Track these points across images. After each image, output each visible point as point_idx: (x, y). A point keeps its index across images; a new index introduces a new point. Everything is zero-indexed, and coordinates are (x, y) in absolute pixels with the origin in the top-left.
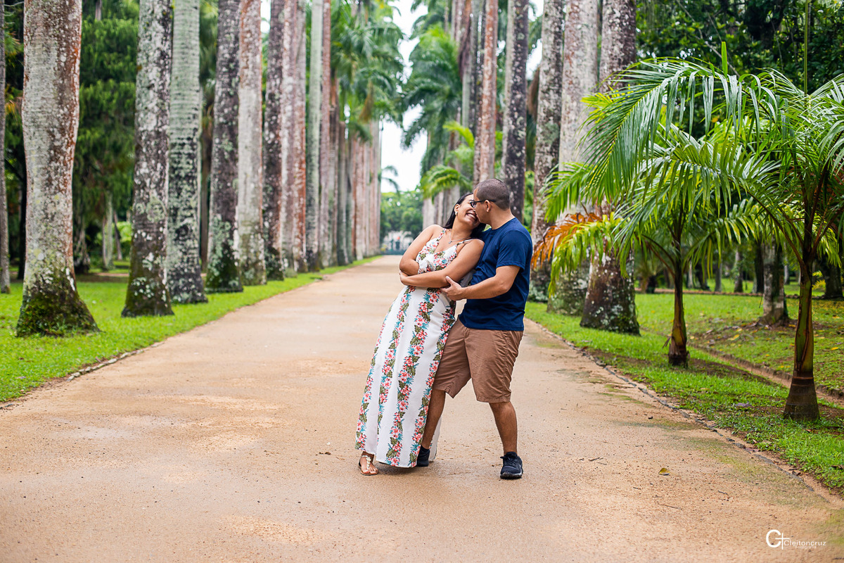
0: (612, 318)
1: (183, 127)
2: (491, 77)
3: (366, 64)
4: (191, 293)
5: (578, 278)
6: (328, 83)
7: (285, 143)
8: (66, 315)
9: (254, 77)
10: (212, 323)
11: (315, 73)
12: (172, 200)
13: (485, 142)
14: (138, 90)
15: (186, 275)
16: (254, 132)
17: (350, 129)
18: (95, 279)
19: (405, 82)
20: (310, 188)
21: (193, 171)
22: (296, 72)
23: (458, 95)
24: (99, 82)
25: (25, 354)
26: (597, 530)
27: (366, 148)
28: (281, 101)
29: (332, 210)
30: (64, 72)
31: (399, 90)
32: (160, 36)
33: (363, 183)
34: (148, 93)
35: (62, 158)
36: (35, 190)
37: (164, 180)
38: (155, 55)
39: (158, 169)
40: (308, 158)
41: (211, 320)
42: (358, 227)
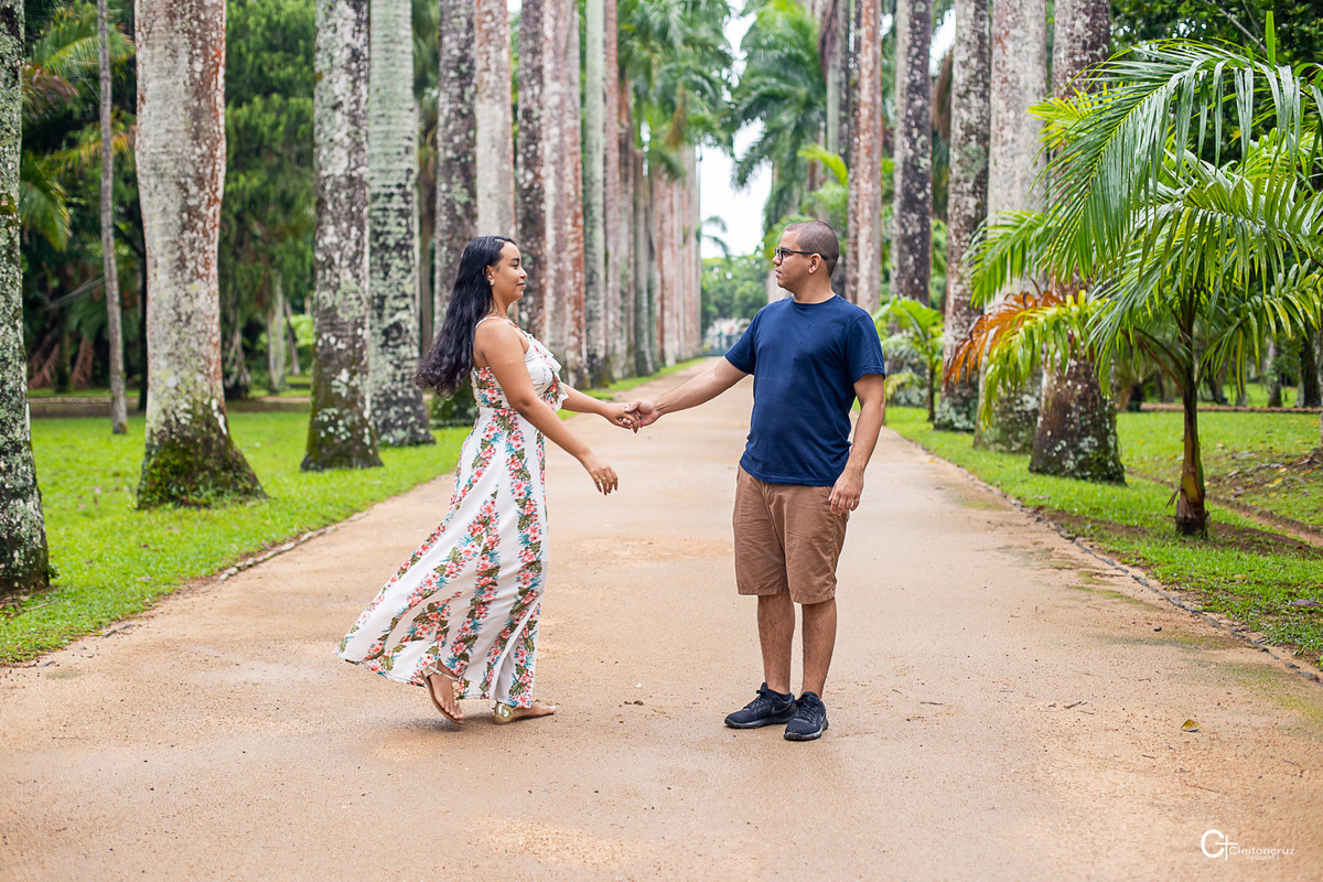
0: (1081, 457)
1: (391, 167)
2: (872, 73)
3: (674, 59)
4: (408, 429)
5: (1023, 393)
6: (614, 90)
7: (550, 186)
8: (213, 473)
9: (500, 85)
10: (443, 477)
11: (594, 74)
12: (375, 283)
13: (866, 176)
14: (318, 112)
15: (399, 402)
16: (501, 171)
17: (650, 159)
18: (259, 407)
19: (735, 83)
20: (590, 257)
21: (408, 236)
22: (564, 74)
23: (820, 103)
24: (257, 100)
25: (151, 537)
26: (1089, 835)
27: (676, 190)
28: (543, 121)
29: (626, 290)
30: (200, 88)
31: (727, 96)
32: (351, 25)
33: (672, 245)
34: (334, 116)
35: (200, 224)
36: (160, 277)
37: (363, 252)
38: (342, 56)
39: (353, 236)
40: (587, 209)
41: (442, 473)
42: (667, 314)
